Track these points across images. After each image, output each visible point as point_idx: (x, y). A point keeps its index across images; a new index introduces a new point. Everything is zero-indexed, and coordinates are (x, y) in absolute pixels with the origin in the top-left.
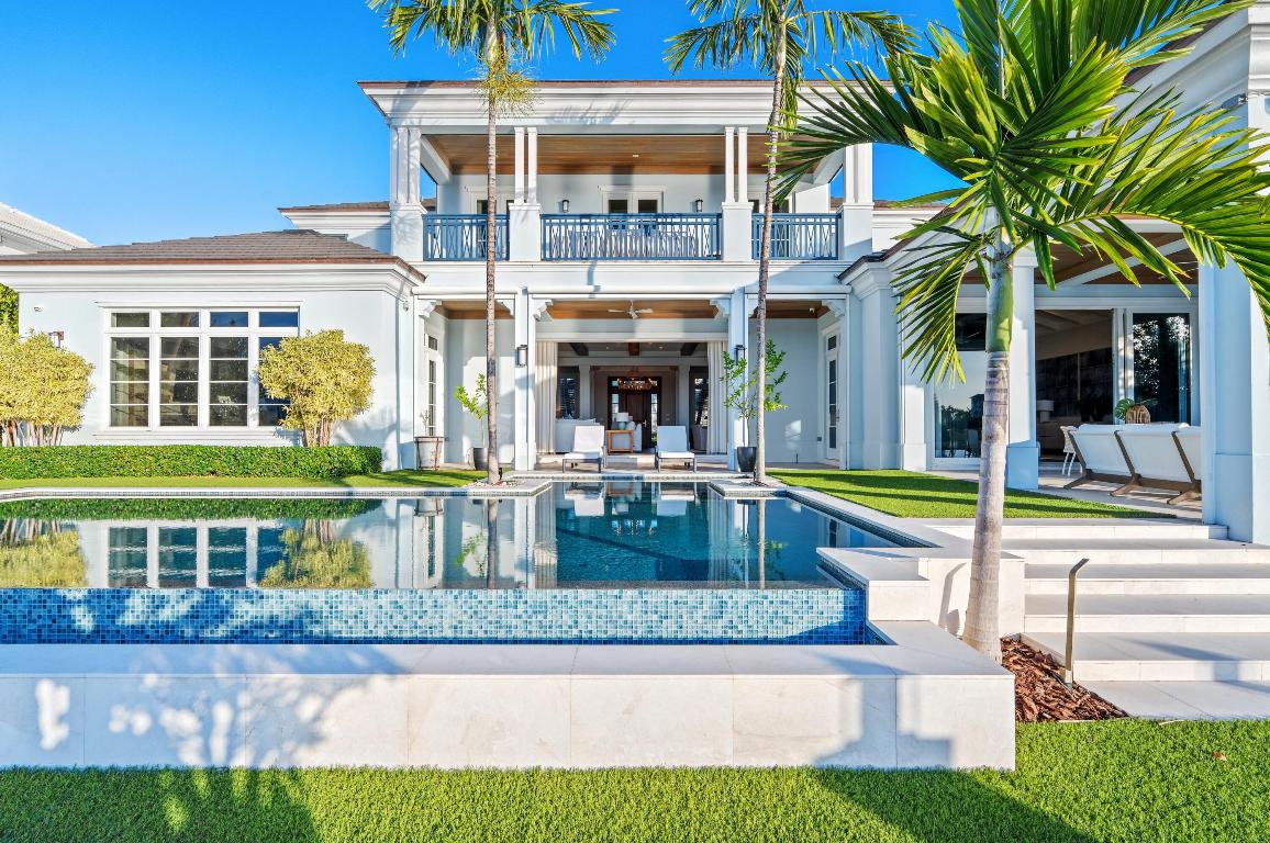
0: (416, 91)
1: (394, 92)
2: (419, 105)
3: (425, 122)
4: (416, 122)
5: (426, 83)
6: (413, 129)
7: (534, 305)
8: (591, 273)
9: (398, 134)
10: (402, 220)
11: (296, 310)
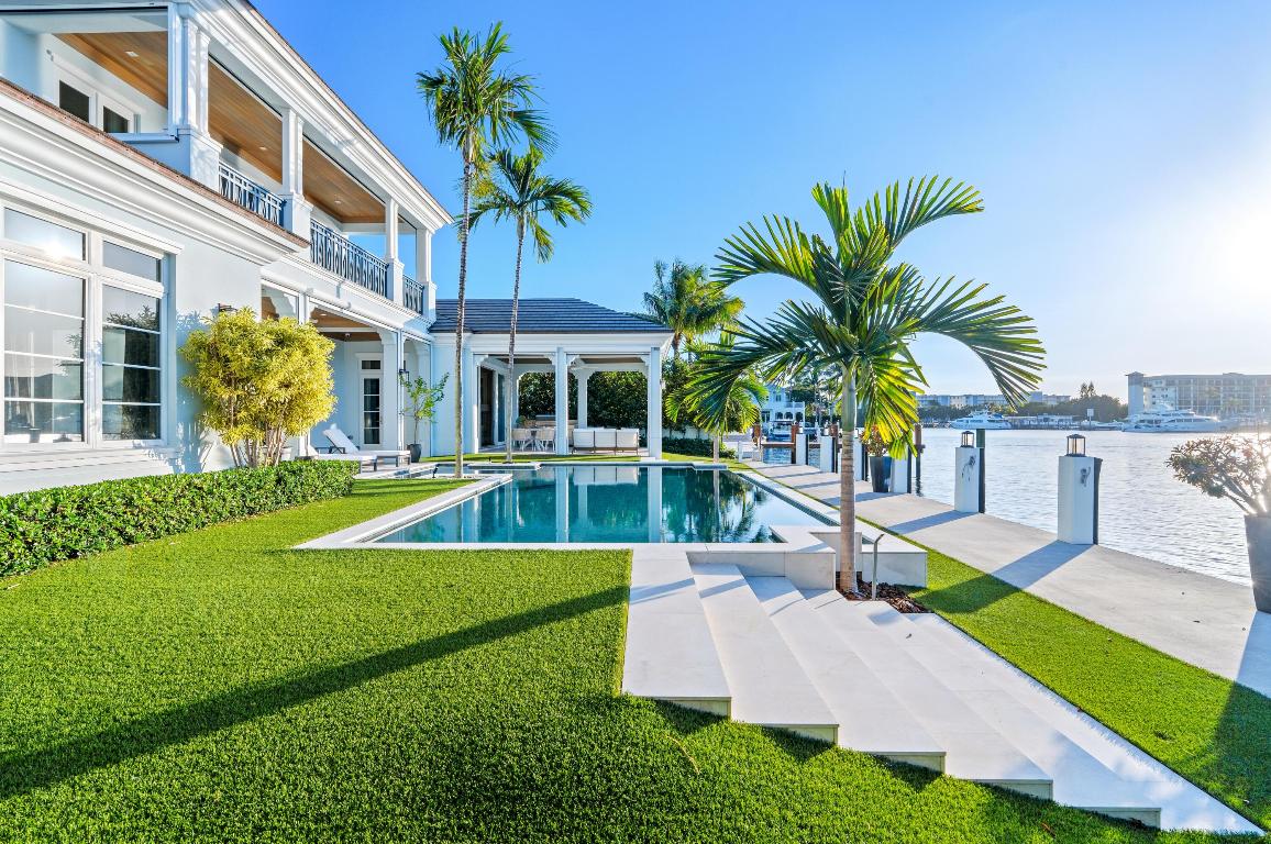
3: (220, 38)
4: (211, 31)
6: (203, 36)
7: (311, 308)
8: (338, 288)
9: (185, 28)
10: (202, 154)
11: (160, 256)
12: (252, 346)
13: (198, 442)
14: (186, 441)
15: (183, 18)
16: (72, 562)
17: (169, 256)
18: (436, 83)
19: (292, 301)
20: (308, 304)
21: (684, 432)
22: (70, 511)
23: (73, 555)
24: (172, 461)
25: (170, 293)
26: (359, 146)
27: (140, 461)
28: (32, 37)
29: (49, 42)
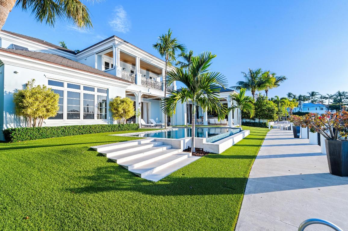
0: (125, 43)
1: (121, 41)
2: (123, 45)
3: (122, 49)
4: (120, 48)
5: (127, 43)
6: (119, 49)
7: (141, 95)
8: (148, 90)
9: (116, 49)
10: (118, 70)
11: (107, 89)
12: (117, 103)
13: (113, 120)
14: (110, 120)
15: (115, 47)
16: (82, 135)
17: (108, 89)
18: (156, 46)
19: (137, 94)
20: (141, 94)
21: (255, 120)
22: (82, 128)
23: (82, 134)
24: (108, 123)
25: (108, 95)
26: (154, 61)
27: (101, 122)
28: (101, 56)
29: (103, 56)
